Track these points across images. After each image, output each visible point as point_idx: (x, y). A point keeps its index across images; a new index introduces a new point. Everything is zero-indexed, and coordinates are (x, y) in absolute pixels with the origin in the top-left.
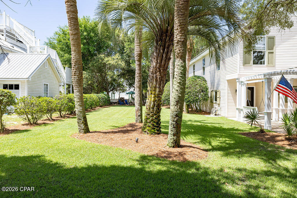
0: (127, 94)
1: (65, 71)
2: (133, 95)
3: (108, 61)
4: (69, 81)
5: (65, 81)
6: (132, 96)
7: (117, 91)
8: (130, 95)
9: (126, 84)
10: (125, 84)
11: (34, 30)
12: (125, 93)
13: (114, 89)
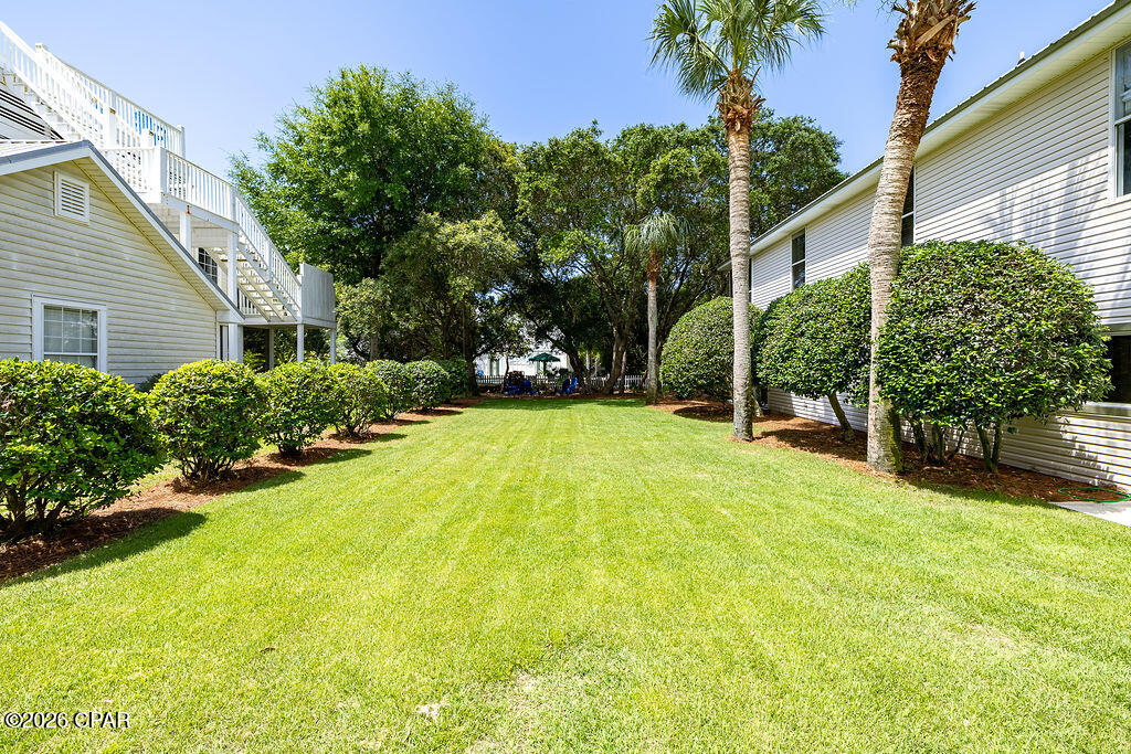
0: (533, 360)
1: (299, 277)
2: (548, 363)
3: (454, 234)
4: (317, 314)
5: (299, 314)
6: (545, 365)
7: (501, 352)
8: (542, 364)
9: (530, 334)
10: (524, 332)
11: (179, 127)
12: (527, 359)
13: (494, 346)
